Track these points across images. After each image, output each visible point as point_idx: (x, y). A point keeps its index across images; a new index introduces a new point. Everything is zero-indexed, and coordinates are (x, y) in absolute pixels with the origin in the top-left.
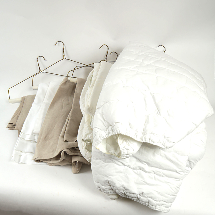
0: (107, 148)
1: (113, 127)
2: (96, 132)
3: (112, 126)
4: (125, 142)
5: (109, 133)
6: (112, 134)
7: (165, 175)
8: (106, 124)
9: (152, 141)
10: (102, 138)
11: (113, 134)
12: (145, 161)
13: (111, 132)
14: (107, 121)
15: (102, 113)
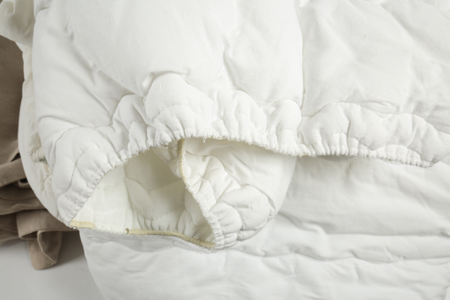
0: (135, 207)
1: (141, 101)
2: (54, 139)
3: (131, 93)
4: (218, 165)
5: (125, 139)
6: (144, 147)
7: (399, 256)
8: (99, 87)
9: (362, 141)
10: (90, 173)
11: (151, 143)
12: (313, 218)
13: (135, 130)
14: (100, 73)
15: (66, 29)
